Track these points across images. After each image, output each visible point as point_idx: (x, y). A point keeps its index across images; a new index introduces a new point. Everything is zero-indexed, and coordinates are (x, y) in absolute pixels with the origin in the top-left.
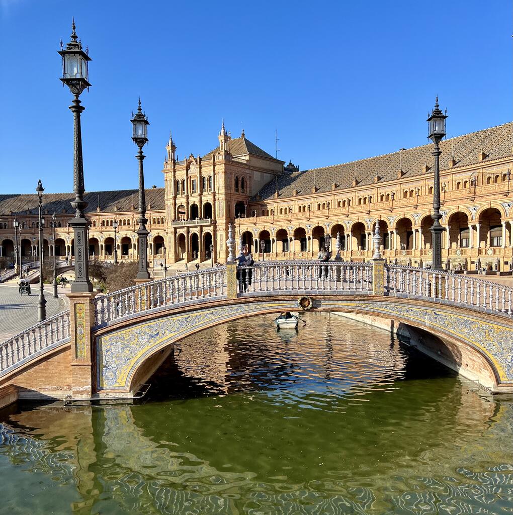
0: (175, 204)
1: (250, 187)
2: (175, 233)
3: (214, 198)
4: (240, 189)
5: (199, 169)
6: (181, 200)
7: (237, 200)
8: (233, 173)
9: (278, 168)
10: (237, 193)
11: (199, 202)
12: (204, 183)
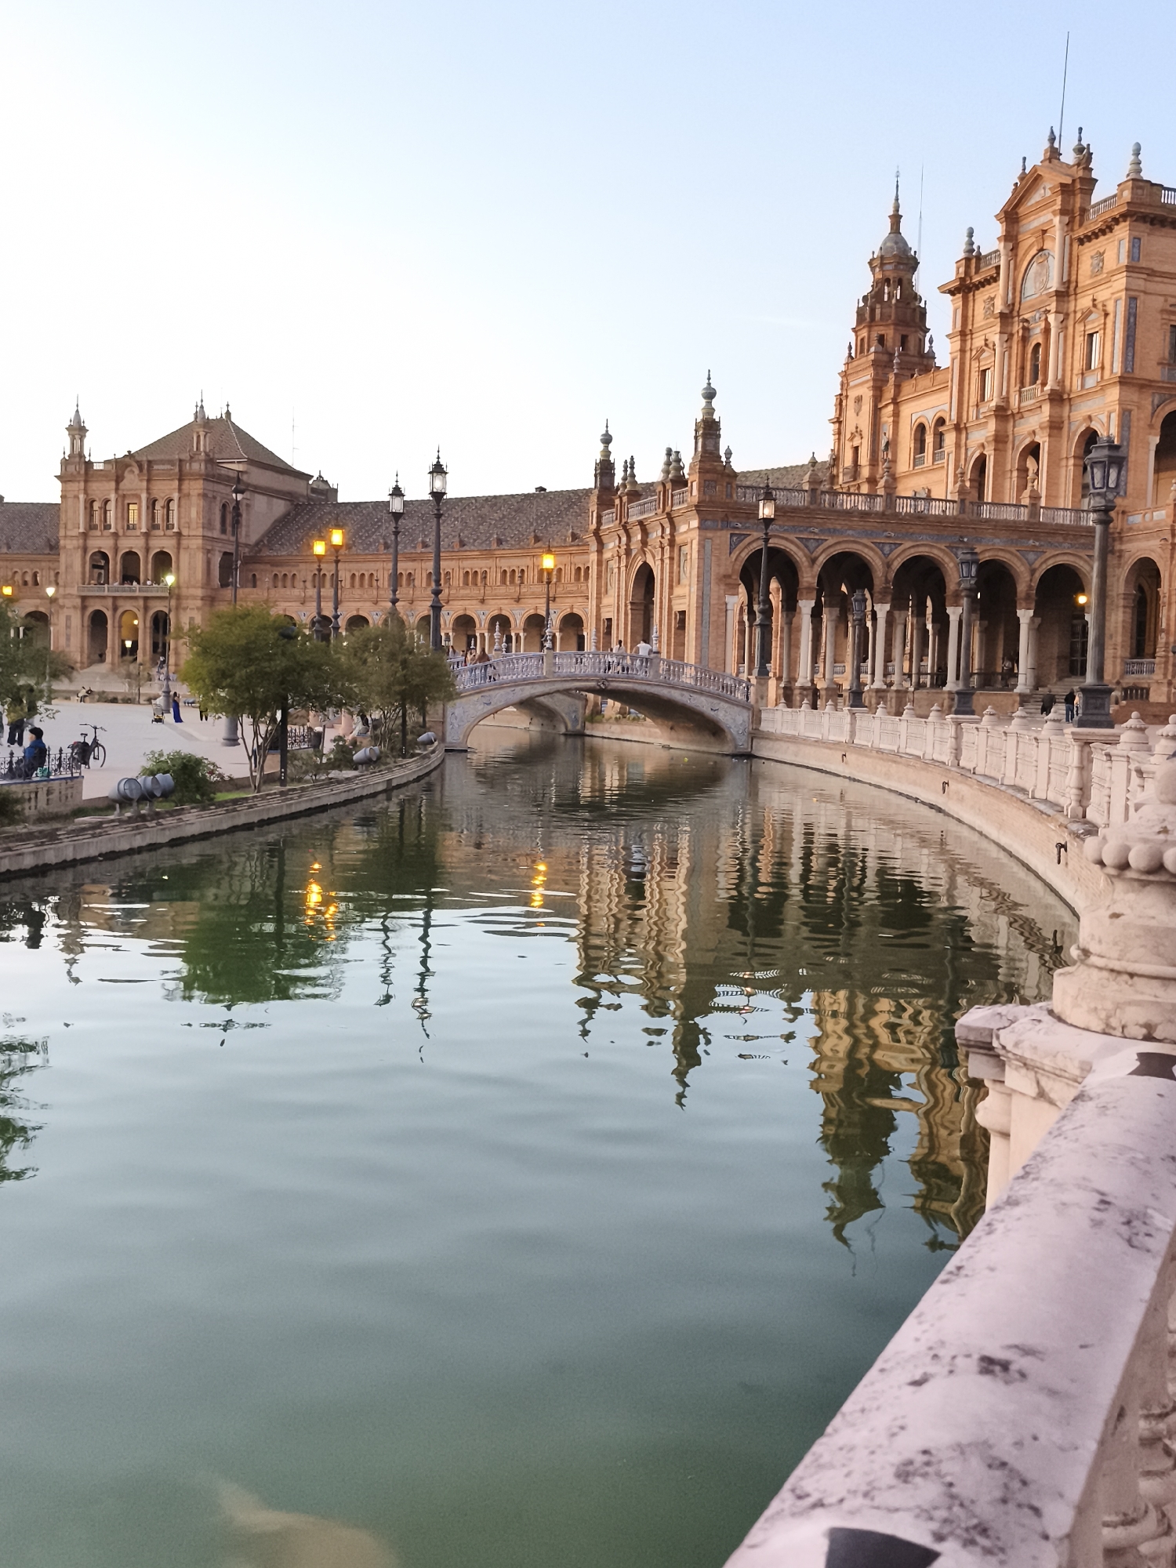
0: (85, 549)
1: (248, 526)
2: (84, 608)
3: (179, 544)
4: (229, 529)
5: (145, 484)
6: (101, 542)
7: (224, 550)
8: (218, 499)
9: (299, 487)
10: (223, 537)
11: (143, 550)
12: (153, 514)
